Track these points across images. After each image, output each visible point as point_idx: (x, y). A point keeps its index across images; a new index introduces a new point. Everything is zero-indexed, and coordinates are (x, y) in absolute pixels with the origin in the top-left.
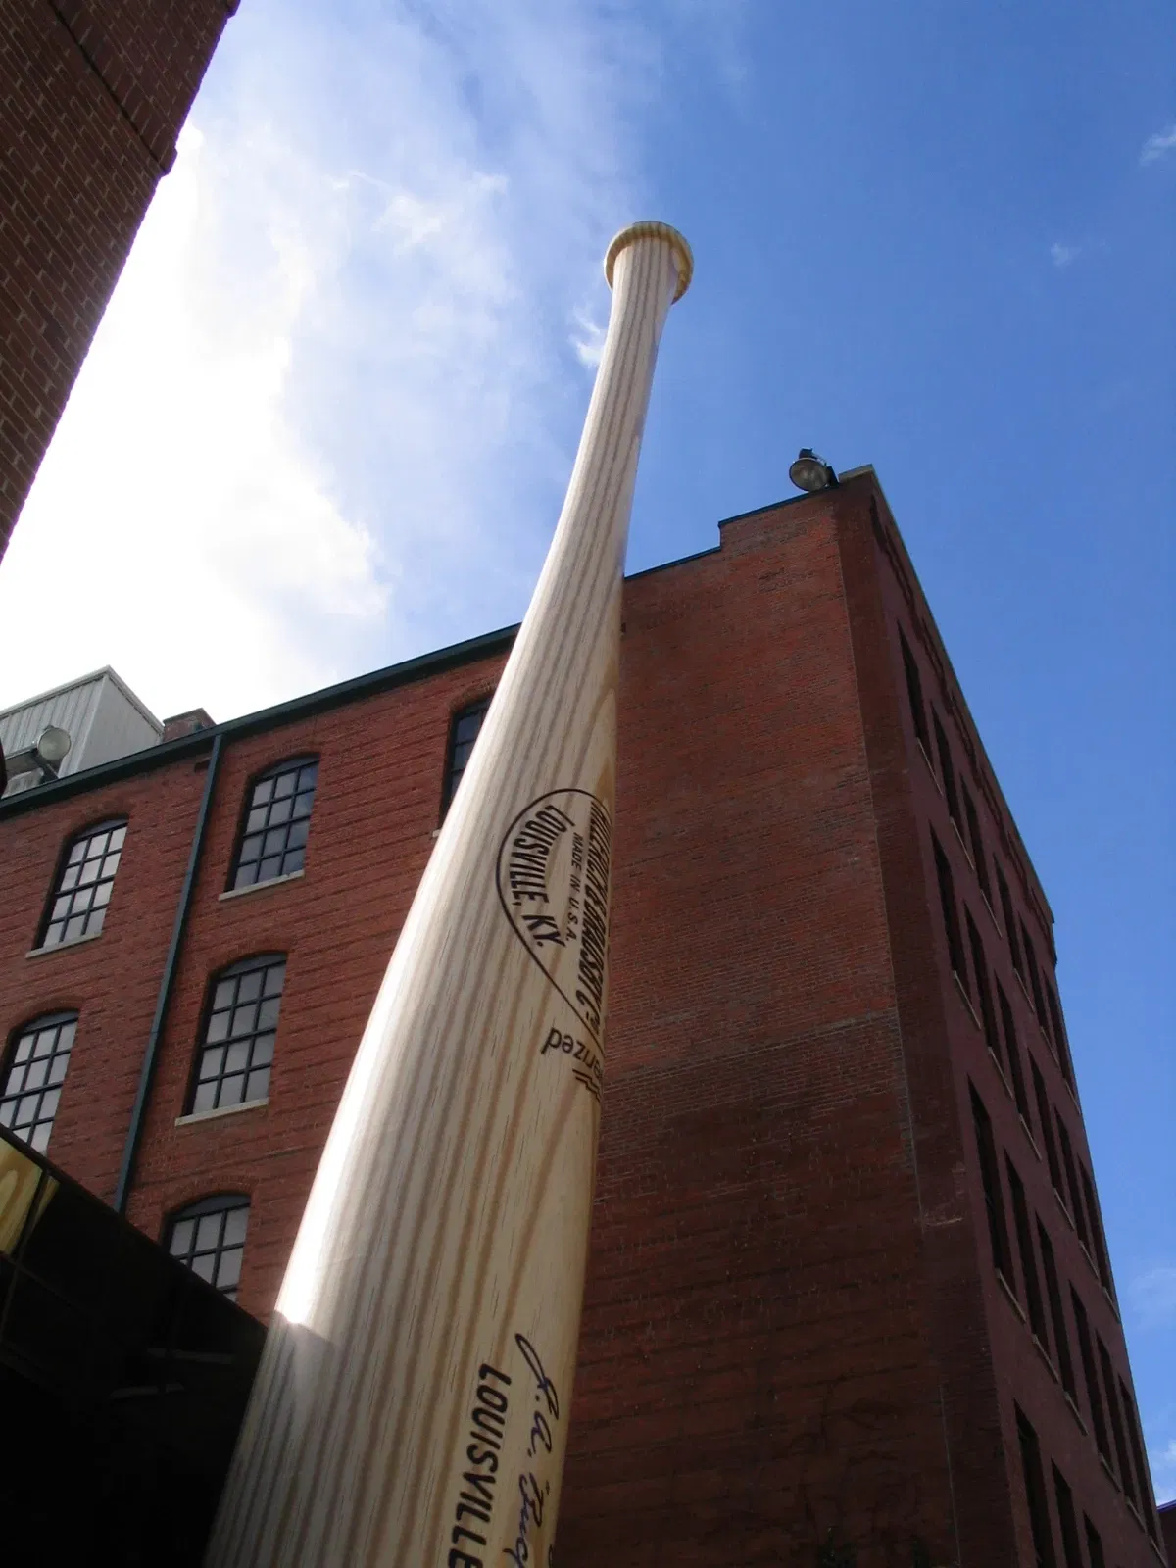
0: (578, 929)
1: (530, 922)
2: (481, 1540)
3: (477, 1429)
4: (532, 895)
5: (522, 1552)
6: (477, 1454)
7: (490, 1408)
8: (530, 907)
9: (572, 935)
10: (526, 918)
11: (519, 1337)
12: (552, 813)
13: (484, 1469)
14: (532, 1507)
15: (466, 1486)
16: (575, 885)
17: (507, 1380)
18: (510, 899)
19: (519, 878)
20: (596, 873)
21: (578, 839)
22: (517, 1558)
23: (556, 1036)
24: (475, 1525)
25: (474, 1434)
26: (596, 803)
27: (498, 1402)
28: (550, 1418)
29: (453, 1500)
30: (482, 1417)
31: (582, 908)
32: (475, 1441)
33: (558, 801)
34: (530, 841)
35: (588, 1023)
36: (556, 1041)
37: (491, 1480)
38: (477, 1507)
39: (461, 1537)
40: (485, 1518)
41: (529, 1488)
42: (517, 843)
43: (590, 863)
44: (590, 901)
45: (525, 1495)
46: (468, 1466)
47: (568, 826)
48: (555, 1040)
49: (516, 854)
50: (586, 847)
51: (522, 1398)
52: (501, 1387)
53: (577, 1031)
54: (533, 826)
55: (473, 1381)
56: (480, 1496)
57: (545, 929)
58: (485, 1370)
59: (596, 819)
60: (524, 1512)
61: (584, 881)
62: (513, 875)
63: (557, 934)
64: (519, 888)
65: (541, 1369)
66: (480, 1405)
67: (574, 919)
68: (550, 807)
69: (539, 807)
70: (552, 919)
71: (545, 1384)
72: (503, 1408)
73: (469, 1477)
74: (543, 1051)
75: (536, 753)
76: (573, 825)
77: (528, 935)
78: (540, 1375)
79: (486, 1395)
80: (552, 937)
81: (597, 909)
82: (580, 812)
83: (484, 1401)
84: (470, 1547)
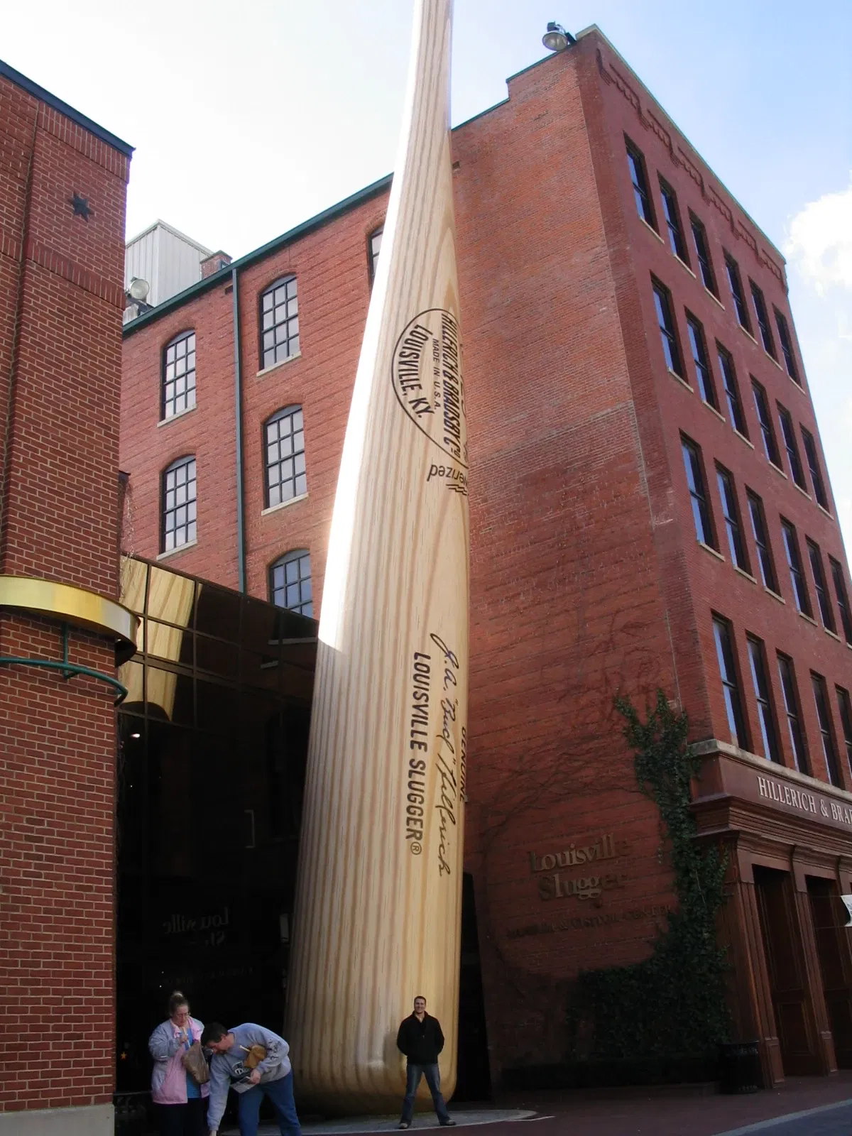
0: (441, 400)
1: (414, 404)
2: (425, 734)
3: (416, 684)
4: (412, 387)
5: (446, 734)
6: (418, 696)
7: (422, 673)
8: (412, 395)
9: (438, 405)
10: (411, 402)
11: (432, 635)
12: (419, 330)
13: (422, 702)
14: (448, 712)
15: (415, 711)
16: (436, 373)
17: (428, 657)
18: (401, 392)
19: (404, 378)
20: (449, 360)
21: (436, 342)
22: (444, 738)
23: (434, 469)
24: (421, 728)
25: (415, 687)
26: (445, 314)
27: (425, 669)
28: (454, 670)
29: (409, 718)
30: (418, 678)
31: (442, 385)
32: (416, 690)
33: (420, 321)
34: (408, 352)
35: (453, 454)
36: (435, 471)
37: (426, 706)
38: (421, 720)
39: (415, 734)
40: (426, 724)
41: (447, 706)
42: (401, 355)
43: (444, 355)
44: (447, 379)
45: (444, 709)
46: (415, 702)
47: (429, 335)
48: (433, 472)
49: (401, 363)
50: (441, 345)
51: (437, 663)
52: (426, 661)
53: (447, 462)
54: (409, 341)
55: (412, 661)
56: (424, 715)
57: (422, 406)
58: (416, 655)
59: (447, 323)
60: (445, 717)
61: (442, 368)
62: (401, 376)
63: (429, 407)
64: (405, 384)
65: (445, 647)
66: (417, 672)
67: (437, 394)
68: (417, 327)
69: (411, 329)
70: (425, 399)
71: (449, 654)
72: (428, 671)
73: (415, 707)
74: (428, 480)
75: (406, 289)
76: (431, 334)
77: (412, 413)
78: (445, 649)
79: (419, 667)
80: (426, 410)
81: (452, 382)
82: (434, 324)
83: (418, 670)
84: (420, 738)
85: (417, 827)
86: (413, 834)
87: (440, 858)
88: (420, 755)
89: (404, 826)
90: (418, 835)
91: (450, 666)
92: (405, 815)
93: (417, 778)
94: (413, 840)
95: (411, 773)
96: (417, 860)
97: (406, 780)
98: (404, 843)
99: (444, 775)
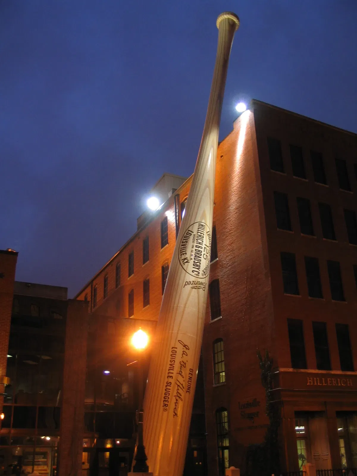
0: (193, 257)
1: (183, 260)
2: (172, 373)
3: (171, 357)
4: (183, 254)
5: (181, 372)
6: (171, 361)
7: (174, 353)
8: (183, 257)
9: (191, 259)
11: (179, 340)
13: (173, 363)
15: (170, 366)
16: (193, 247)
17: (176, 348)
18: (180, 257)
19: (181, 251)
20: (199, 241)
21: (194, 235)
22: (180, 374)
23: (187, 283)
24: (171, 371)
25: (171, 358)
26: (200, 223)
27: (175, 352)
28: (187, 351)
29: (168, 368)
30: (172, 355)
31: (194, 251)
32: (171, 359)
33: (190, 228)
34: (184, 241)
35: (195, 276)
37: (174, 364)
38: (172, 369)
39: (169, 373)
40: (173, 370)
42: (182, 243)
43: (197, 240)
44: (197, 248)
45: (181, 364)
46: (170, 363)
49: (182, 245)
50: (196, 236)
51: (180, 349)
52: (175, 349)
53: (192, 279)
54: (186, 237)
55: (171, 350)
56: (172, 367)
57: (186, 261)
58: (173, 348)
60: (181, 367)
61: (195, 244)
63: (188, 261)
65: (183, 343)
66: (172, 353)
67: (191, 255)
68: (189, 231)
69: (187, 232)
70: (187, 258)
71: (185, 346)
73: (170, 365)
74: (184, 287)
76: (193, 232)
77: (182, 264)
79: (173, 352)
80: (187, 262)
81: (199, 249)
82: (196, 228)
83: (173, 353)
84: (170, 375)
85: (166, 403)
86: (165, 405)
87: (174, 412)
88: (170, 380)
89: (162, 403)
90: (166, 405)
91: (185, 350)
92: (163, 399)
93: (168, 387)
94: (165, 407)
95: (166, 386)
96: (165, 413)
97: (165, 388)
98: (162, 408)
99: (178, 386)
